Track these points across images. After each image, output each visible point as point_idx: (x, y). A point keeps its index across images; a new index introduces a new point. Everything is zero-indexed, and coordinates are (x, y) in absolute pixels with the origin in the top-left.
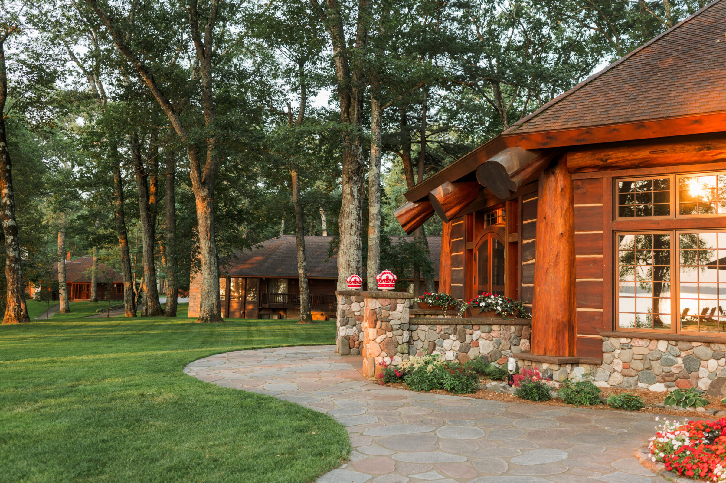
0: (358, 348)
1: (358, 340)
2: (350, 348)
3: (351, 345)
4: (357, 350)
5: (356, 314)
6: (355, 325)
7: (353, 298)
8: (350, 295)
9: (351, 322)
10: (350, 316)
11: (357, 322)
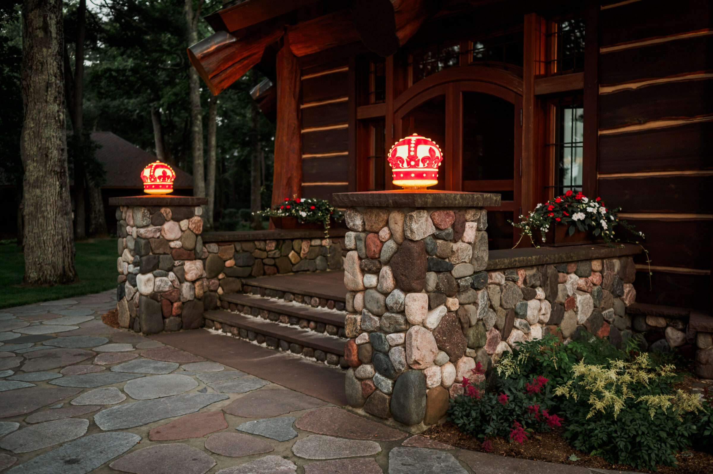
0: (179, 315)
1: (179, 300)
2: (164, 318)
3: (165, 310)
4: (178, 319)
5: (172, 244)
6: (170, 270)
7: (166, 212)
8: (161, 206)
9: (164, 262)
10: (161, 251)
11: (177, 263)
